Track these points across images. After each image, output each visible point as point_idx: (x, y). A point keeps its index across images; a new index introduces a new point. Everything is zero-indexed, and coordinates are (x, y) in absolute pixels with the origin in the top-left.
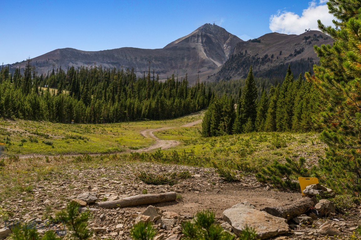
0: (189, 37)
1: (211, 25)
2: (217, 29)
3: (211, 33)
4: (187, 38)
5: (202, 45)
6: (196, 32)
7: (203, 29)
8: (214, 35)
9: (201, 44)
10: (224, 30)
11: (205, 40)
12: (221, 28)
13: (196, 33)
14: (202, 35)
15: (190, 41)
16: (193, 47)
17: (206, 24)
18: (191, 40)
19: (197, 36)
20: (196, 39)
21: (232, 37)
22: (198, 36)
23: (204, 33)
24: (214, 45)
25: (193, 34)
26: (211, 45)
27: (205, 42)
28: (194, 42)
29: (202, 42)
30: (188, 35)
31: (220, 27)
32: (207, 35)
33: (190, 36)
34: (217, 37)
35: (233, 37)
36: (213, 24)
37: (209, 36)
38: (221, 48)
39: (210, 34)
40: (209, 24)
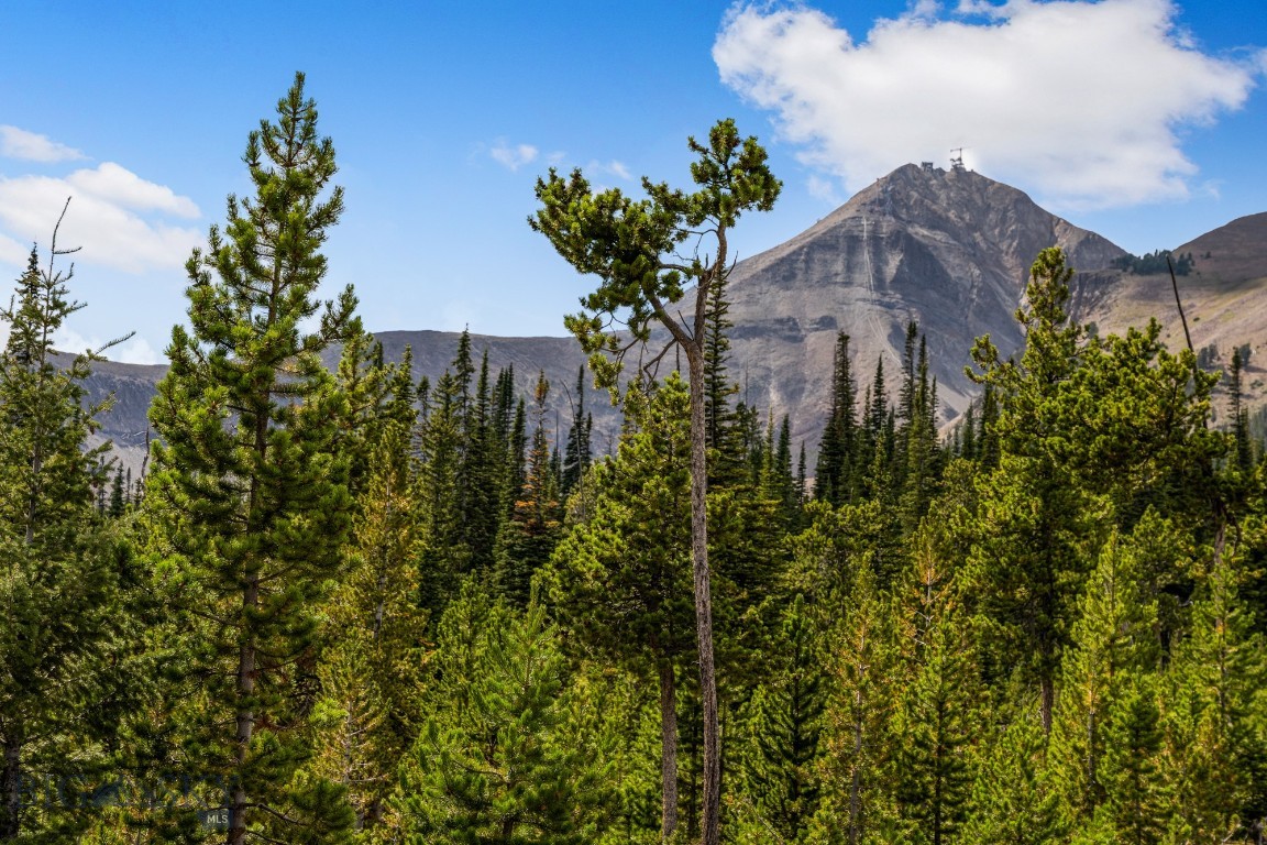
0: (794, 253)
1: (941, 172)
2: (976, 197)
3: (936, 222)
4: (782, 260)
5: (881, 304)
6: (838, 220)
7: (881, 202)
8: (956, 237)
9: (875, 296)
10: (1022, 199)
11: (899, 269)
12: (1003, 188)
13: (841, 226)
14: (875, 239)
15: (800, 276)
16: (818, 315)
17: (902, 170)
18: (808, 269)
19: (843, 244)
20: (839, 267)
21: (1074, 244)
22: (853, 242)
23: (888, 226)
24: (956, 299)
25: (822, 230)
26: (934, 295)
27: (897, 280)
28: (827, 280)
29: (880, 284)
30: (791, 243)
31: (993, 182)
32: (909, 238)
33: (801, 248)
34: (975, 245)
35: (1081, 244)
36: (948, 168)
37: (925, 241)
38: (1005, 313)
39: (933, 227)
40: (924, 164)
